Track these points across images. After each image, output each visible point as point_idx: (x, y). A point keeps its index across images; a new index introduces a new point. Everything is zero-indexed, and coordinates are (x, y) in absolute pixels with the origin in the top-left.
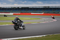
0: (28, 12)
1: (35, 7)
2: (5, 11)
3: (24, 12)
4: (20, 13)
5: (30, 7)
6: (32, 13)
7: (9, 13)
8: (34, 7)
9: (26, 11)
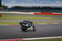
0: (50, 12)
1: (57, 7)
3: (45, 12)
4: (40, 13)
5: (51, 7)
6: (53, 13)
8: (55, 7)
9: (47, 11)
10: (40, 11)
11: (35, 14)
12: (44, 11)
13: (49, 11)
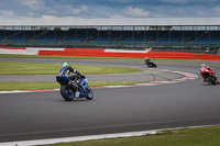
2: (9, 42)
3: (79, 47)
6: (107, 51)
7: (24, 47)
8: (114, 29)
9: (84, 43)
10: (60, 43)
11: (41, 53)
12: (73, 43)
13: (92, 43)
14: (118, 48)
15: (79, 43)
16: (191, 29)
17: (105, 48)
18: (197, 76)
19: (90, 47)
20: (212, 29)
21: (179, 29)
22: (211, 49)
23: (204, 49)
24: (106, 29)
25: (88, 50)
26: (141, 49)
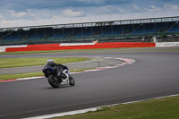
4: (25, 46)
5: (55, 27)
10: (23, 41)
11: (8, 50)
12: (34, 40)
13: (49, 40)
14: (70, 42)
15: (39, 40)
16: (129, 23)
17: (60, 43)
18: (134, 61)
19: (48, 42)
20: (146, 22)
21: (119, 23)
22: (146, 38)
23: (140, 38)
24: (60, 27)
25: (46, 45)
26: (89, 41)
